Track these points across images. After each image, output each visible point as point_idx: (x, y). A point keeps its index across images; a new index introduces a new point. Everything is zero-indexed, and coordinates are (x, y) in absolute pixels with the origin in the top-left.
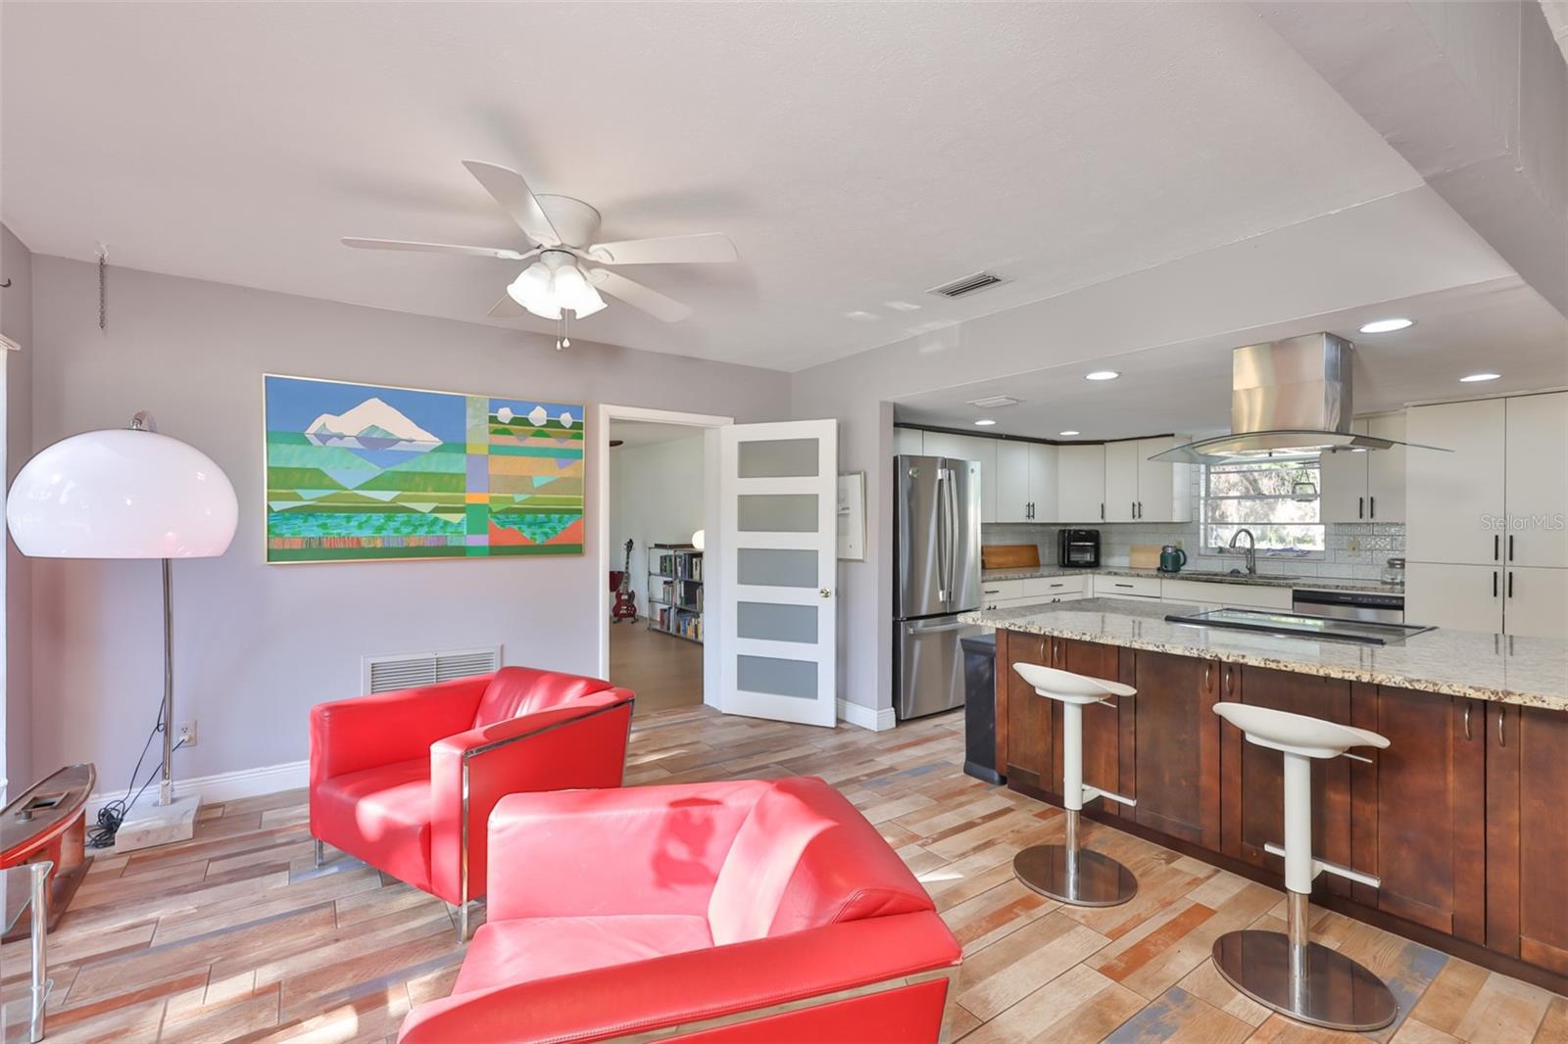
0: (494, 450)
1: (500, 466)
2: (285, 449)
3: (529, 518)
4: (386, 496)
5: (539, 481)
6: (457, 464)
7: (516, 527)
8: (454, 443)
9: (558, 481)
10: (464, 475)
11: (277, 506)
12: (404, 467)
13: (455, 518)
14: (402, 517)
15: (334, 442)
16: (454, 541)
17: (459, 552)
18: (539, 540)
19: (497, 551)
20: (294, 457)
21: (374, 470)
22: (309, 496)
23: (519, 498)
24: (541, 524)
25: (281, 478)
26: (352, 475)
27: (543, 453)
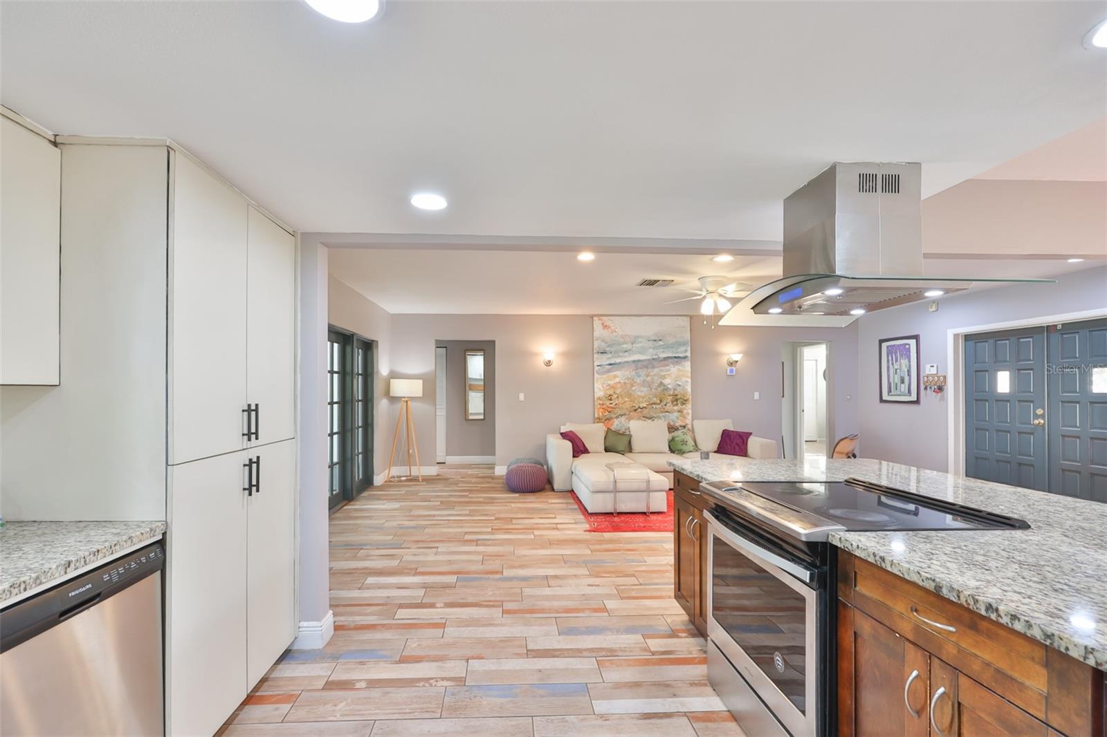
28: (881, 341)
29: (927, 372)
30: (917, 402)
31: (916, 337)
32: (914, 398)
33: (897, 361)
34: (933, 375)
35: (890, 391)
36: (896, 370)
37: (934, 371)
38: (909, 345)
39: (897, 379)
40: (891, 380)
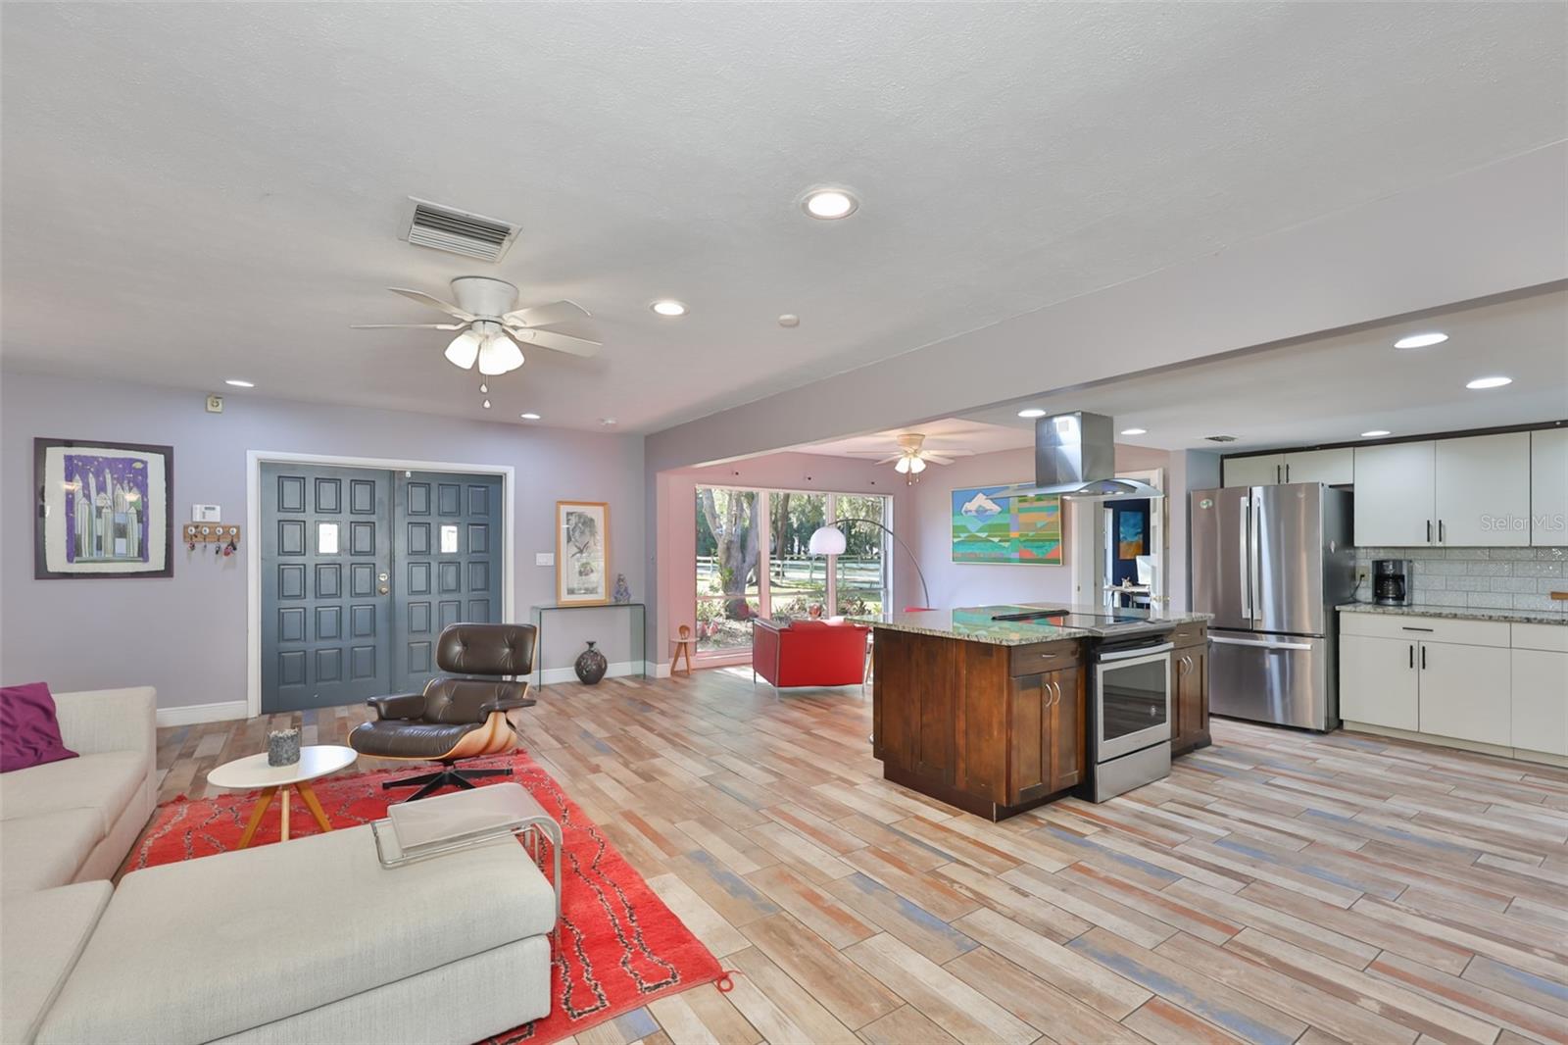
0: (1020, 510)
1: (1024, 518)
2: (957, 517)
3: (1037, 544)
4: (983, 535)
5: (1039, 526)
6: (1005, 519)
7: (1030, 549)
8: (1005, 510)
9: (1048, 524)
10: (1008, 524)
11: (956, 540)
12: (989, 522)
13: (1006, 544)
14: (989, 544)
15: (969, 514)
16: (1006, 556)
17: (1008, 560)
18: (1040, 556)
19: (1022, 560)
20: (960, 521)
21: (980, 524)
22: (963, 536)
23: (1031, 534)
24: (1041, 547)
25: (957, 530)
26: (974, 526)
27: (1040, 509)
28: (41, 445)
29: (198, 518)
30: (168, 572)
31: (167, 452)
32: (157, 562)
33: (101, 488)
34: (213, 526)
35: (74, 550)
36: (99, 510)
37: (215, 516)
38: (145, 463)
39: (101, 527)
40: (82, 527)
